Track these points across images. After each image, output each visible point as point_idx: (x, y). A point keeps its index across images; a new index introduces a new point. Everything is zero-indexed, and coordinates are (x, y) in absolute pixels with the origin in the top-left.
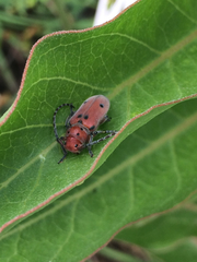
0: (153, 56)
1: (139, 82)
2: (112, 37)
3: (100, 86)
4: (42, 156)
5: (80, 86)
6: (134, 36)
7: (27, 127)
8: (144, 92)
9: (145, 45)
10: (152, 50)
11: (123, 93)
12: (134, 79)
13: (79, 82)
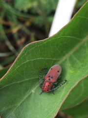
0: (79, 41)
1: (73, 54)
2: (59, 39)
3: (56, 58)
4: (33, 91)
5: (47, 60)
6: (69, 35)
7: (26, 80)
8: (75, 59)
9: (75, 38)
10: (78, 39)
11: (66, 60)
12: (71, 53)
13: (47, 59)
